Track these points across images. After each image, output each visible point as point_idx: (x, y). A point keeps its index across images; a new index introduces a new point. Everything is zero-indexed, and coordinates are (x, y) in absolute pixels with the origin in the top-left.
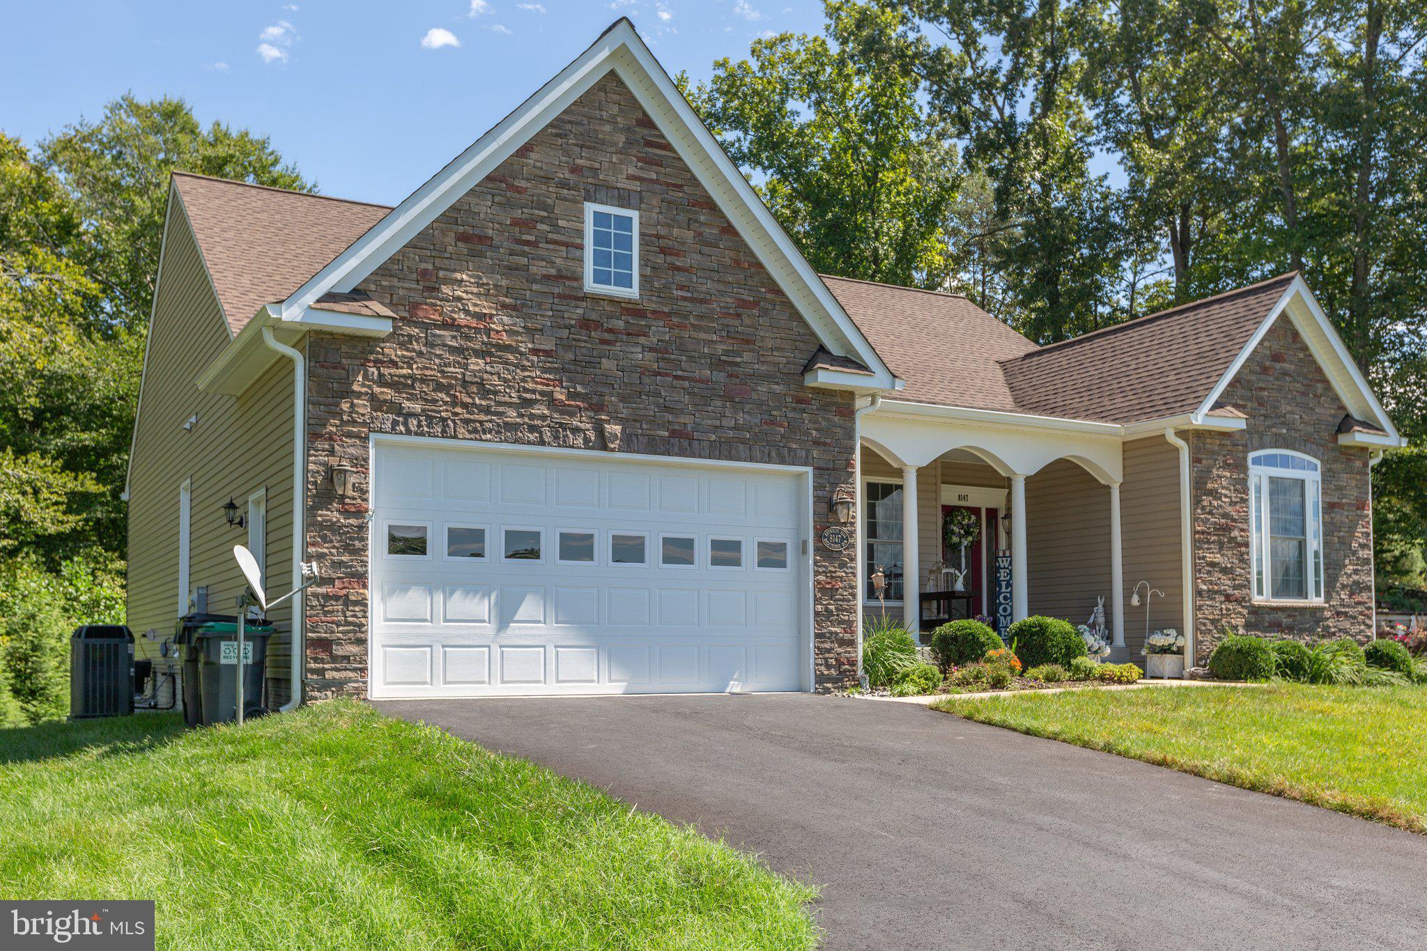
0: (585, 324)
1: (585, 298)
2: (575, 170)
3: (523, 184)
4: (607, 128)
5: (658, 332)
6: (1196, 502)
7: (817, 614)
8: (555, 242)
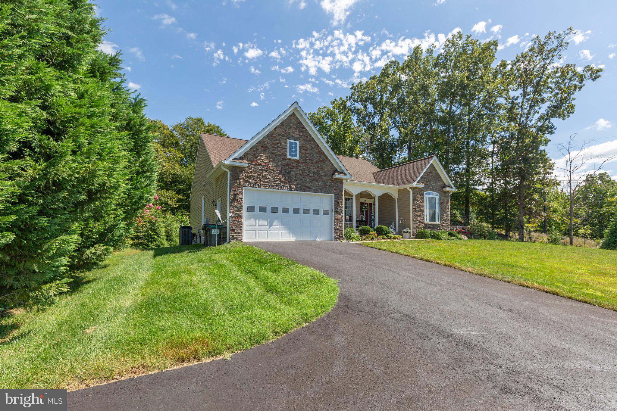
0: (288, 164)
1: (287, 159)
2: (286, 133)
3: (275, 136)
4: (292, 124)
5: (302, 166)
6: (413, 202)
7: (335, 224)
8: (281, 148)
